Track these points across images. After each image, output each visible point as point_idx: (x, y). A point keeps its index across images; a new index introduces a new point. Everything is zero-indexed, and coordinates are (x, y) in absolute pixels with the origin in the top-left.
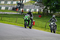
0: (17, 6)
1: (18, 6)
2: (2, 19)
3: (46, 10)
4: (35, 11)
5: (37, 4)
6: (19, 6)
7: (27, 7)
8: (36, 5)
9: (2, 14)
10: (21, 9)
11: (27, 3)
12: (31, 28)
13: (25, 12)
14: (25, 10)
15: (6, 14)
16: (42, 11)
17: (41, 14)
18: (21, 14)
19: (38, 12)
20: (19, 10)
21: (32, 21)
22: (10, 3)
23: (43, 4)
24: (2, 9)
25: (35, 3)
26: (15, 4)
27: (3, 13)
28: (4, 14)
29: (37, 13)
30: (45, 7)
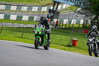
0: (48, 15)
1: (50, 14)
2: (24, 36)
3: (96, 21)
4: (78, 22)
5: (81, 11)
6: (52, 14)
7: (65, 17)
8: (79, 13)
9: (23, 28)
10: (55, 20)
11: (65, 9)
12: (47, 49)
13: (61, 25)
14: (62, 21)
15: (30, 28)
16: (90, 23)
17: (87, 28)
18: (55, 28)
19: (83, 24)
20: (51, 21)
21: (49, 36)
22: (36, 10)
23: (91, 11)
24: (23, 19)
25: (78, 10)
26: (45, 12)
27: (25, 26)
28: (27, 28)
29: (81, 26)
30: (94, 17)
